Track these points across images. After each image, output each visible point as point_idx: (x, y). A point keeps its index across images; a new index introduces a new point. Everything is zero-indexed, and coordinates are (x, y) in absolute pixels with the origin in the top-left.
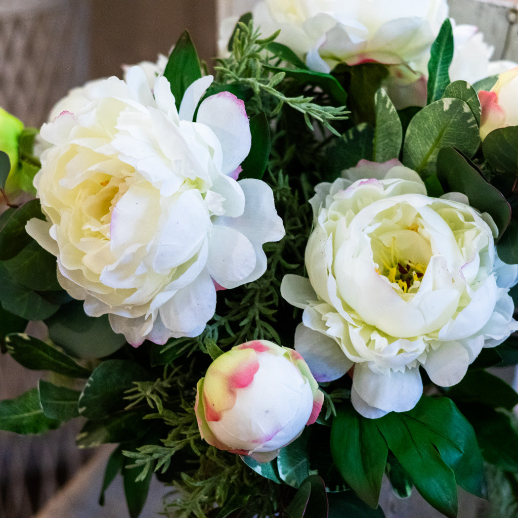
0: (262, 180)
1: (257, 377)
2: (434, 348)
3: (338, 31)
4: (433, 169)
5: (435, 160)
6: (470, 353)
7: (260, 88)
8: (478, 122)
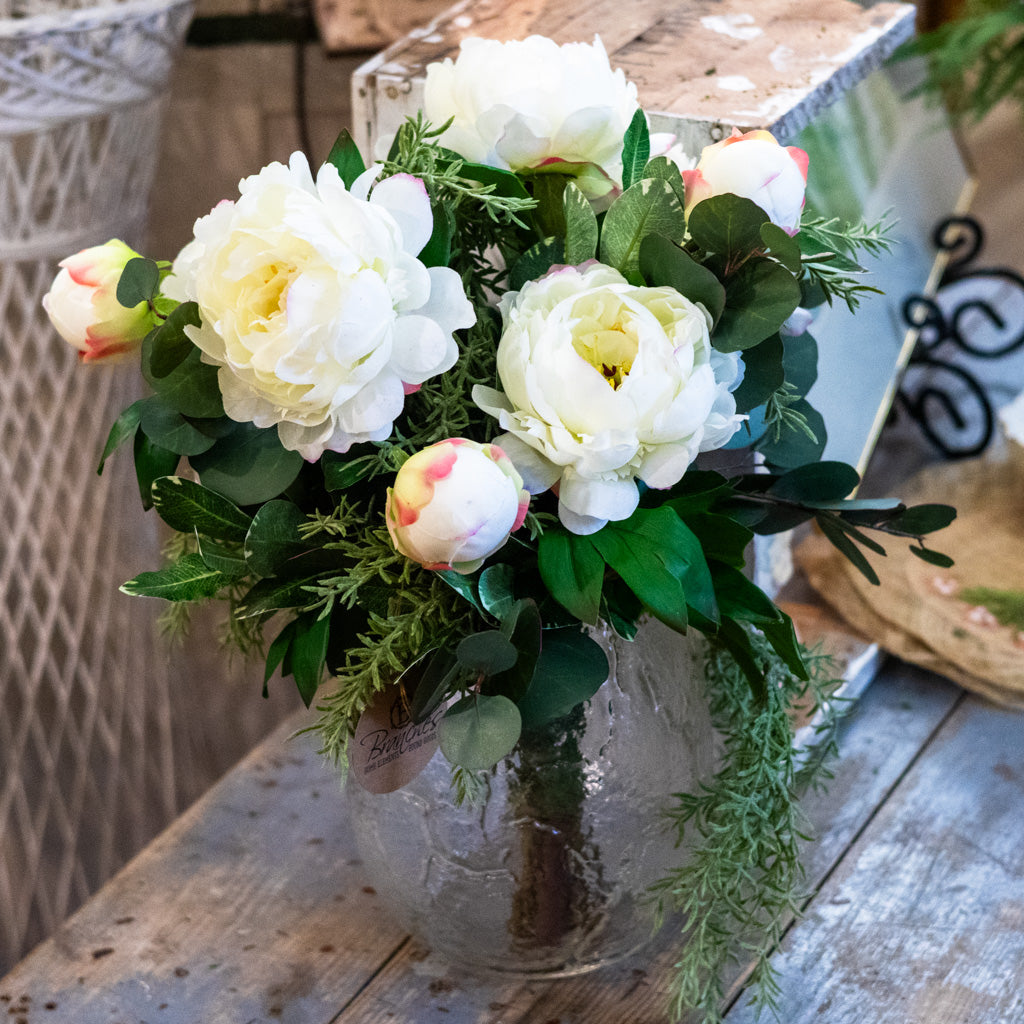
0: (449, 266)
1: (455, 467)
2: (649, 449)
3: (517, 126)
4: (636, 268)
5: (637, 258)
6: (690, 451)
7: (435, 180)
8: (682, 204)
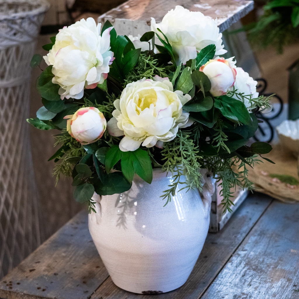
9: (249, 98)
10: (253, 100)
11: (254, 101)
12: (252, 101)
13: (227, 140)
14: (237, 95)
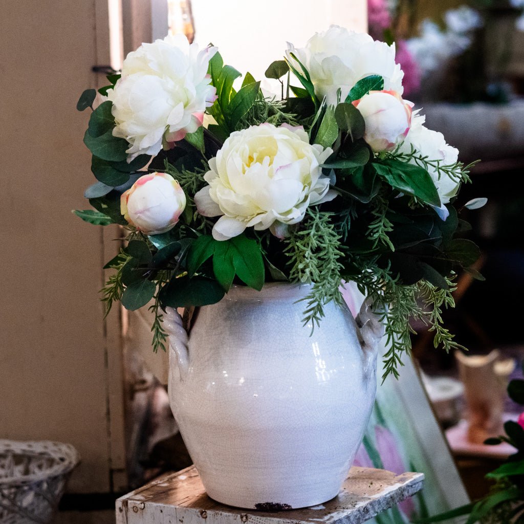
9: (436, 165)
10: (443, 168)
11: (443, 170)
12: (440, 170)
13: (390, 230)
14: (417, 160)
